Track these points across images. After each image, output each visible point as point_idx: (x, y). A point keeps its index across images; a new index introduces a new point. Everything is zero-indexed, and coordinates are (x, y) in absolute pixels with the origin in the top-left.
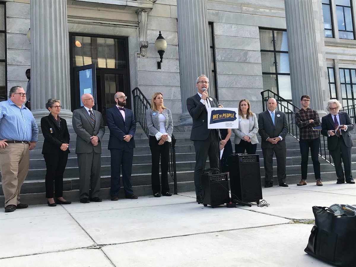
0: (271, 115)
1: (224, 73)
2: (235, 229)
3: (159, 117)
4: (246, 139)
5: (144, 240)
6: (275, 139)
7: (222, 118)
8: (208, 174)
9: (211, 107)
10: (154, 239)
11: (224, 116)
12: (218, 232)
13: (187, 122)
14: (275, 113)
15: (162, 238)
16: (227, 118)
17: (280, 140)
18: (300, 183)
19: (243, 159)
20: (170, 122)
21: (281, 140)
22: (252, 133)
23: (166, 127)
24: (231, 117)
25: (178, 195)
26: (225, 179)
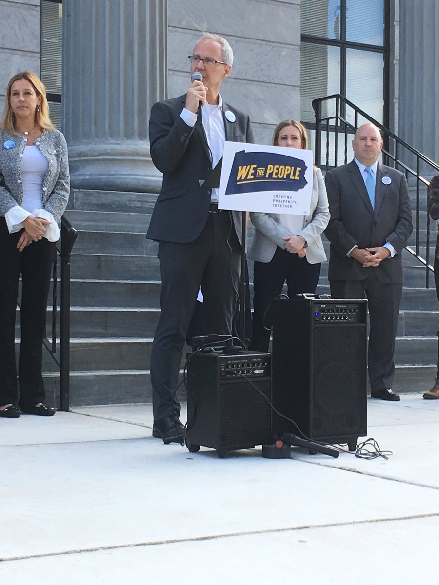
0: (365, 176)
1: (183, 24)
2: (342, 524)
3: (21, 155)
4: (296, 246)
5: (85, 548)
6: (373, 253)
7: (264, 178)
8: (211, 351)
9: (227, 140)
10: (115, 547)
11: (271, 174)
12: (294, 529)
13: (81, 178)
14: (375, 171)
15: (137, 545)
16: (278, 178)
17: (386, 255)
18: (431, 391)
19: (323, 310)
20: (61, 175)
21: (392, 256)
22: (313, 229)
23: (45, 189)
24: (291, 177)
25: (71, 412)
26: (262, 371)
